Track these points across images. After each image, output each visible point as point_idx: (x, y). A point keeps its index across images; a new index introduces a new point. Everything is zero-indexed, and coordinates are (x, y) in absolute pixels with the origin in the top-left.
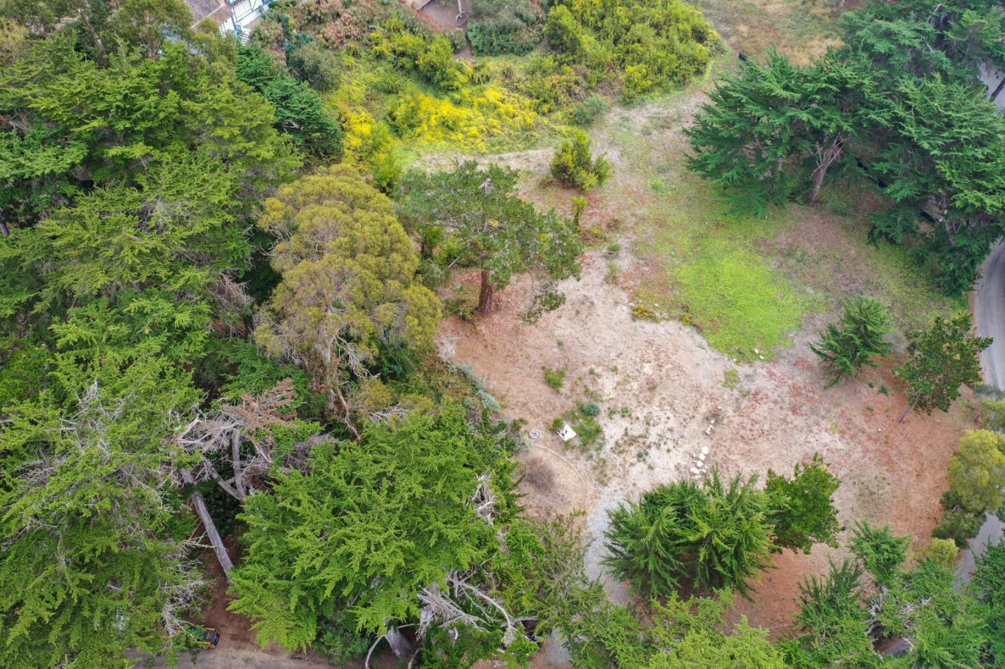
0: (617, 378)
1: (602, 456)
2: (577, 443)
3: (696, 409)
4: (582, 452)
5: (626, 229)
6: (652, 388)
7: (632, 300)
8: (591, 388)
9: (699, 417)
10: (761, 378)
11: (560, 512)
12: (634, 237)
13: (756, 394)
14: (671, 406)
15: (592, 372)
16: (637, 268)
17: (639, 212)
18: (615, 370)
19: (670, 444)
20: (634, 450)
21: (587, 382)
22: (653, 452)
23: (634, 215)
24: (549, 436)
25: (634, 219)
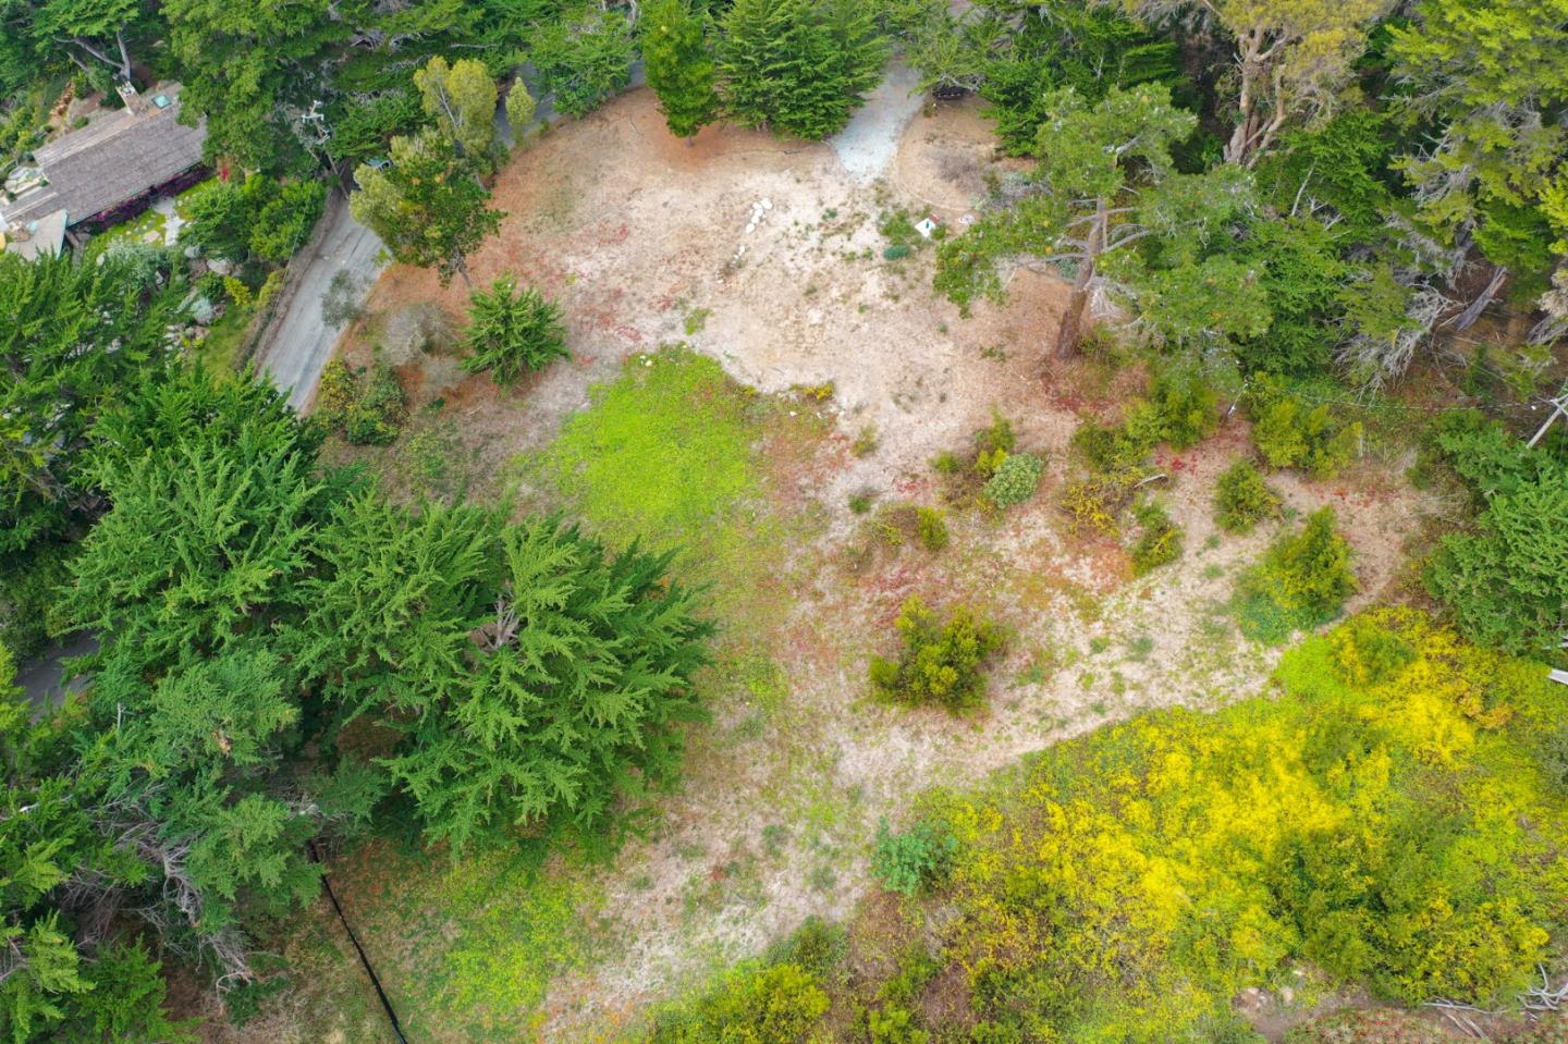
0: (859, 298)
1: (880, 210)
2: (912, 220)
3: (753, 275)
4: (906, 211)
5: (834, 560)
6: (811, 291)
7: (833, 418)
8: (896, 279)
9: (751, 267)
10: (652, 330)
11: (930, 146)
12: (821, 543)
13: (664, 308)
14: (787, 275)
15: (896, 298)
16: (819, 479)
17: (807, 606)
18: (862, 309)
19: (793, 231)
20: (841, 220)
21: (901, 285)
22: (816, 220)
23: (818, 595)
24: (948, 222)
25: (819, 585)
